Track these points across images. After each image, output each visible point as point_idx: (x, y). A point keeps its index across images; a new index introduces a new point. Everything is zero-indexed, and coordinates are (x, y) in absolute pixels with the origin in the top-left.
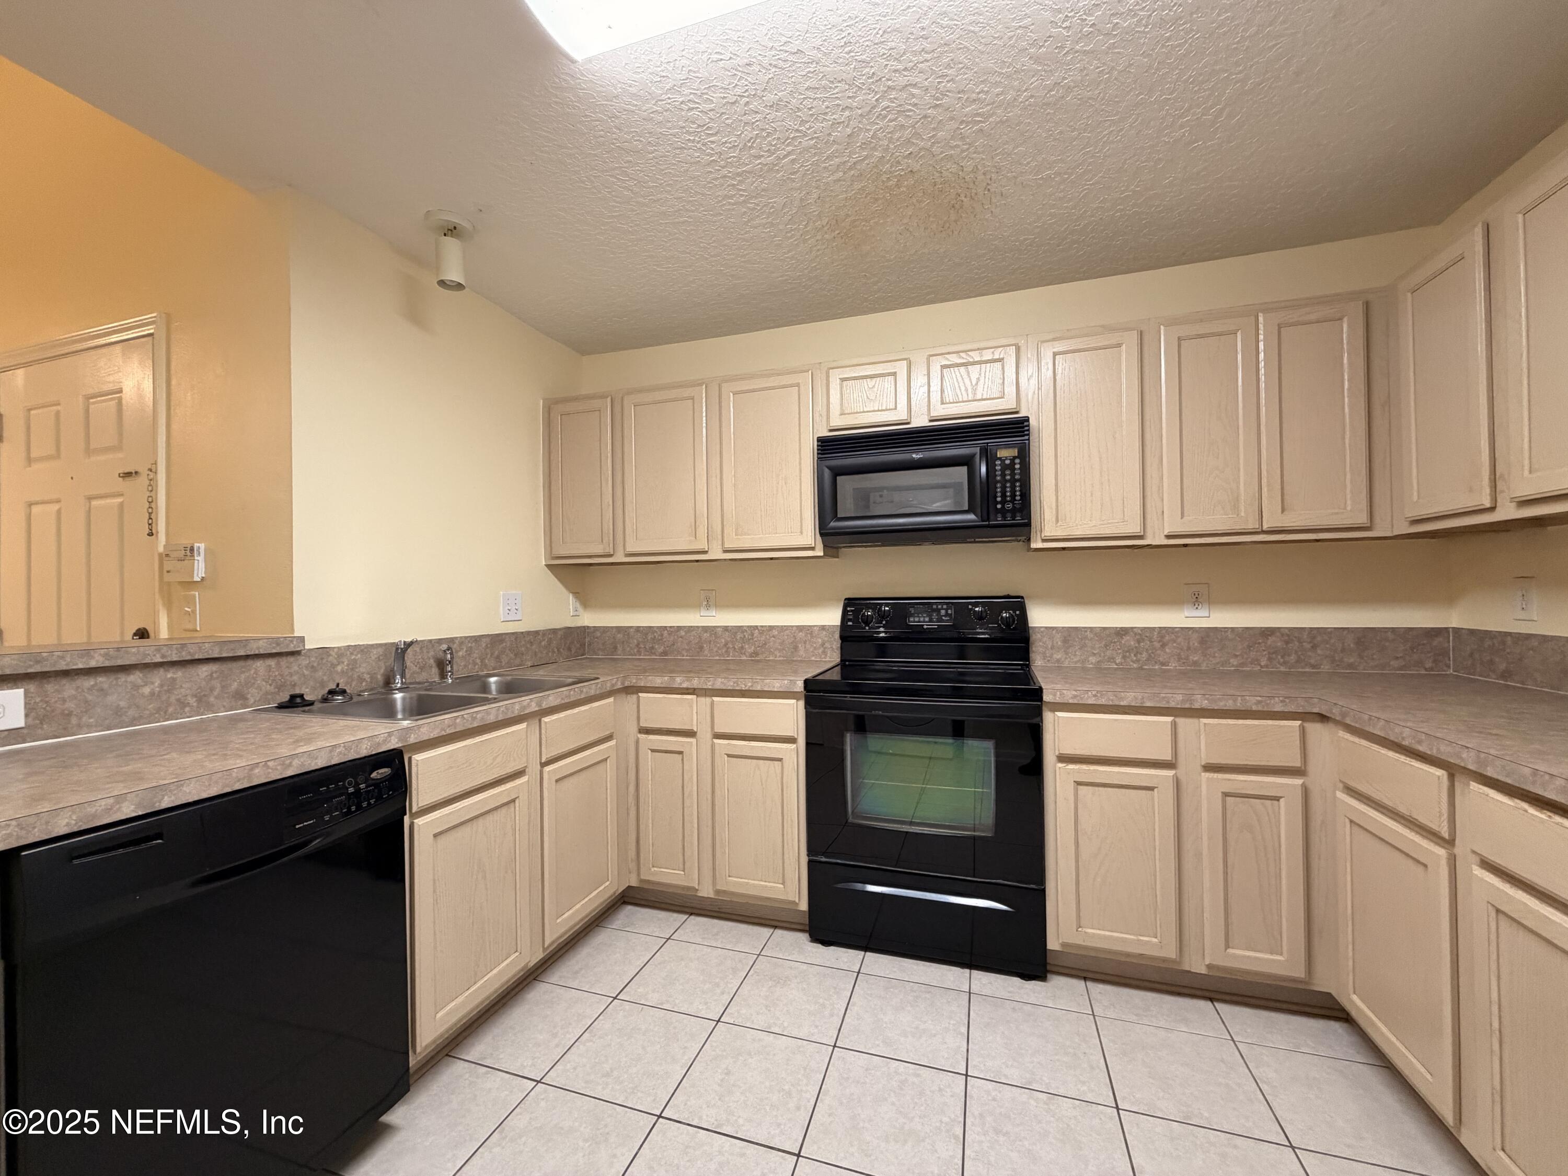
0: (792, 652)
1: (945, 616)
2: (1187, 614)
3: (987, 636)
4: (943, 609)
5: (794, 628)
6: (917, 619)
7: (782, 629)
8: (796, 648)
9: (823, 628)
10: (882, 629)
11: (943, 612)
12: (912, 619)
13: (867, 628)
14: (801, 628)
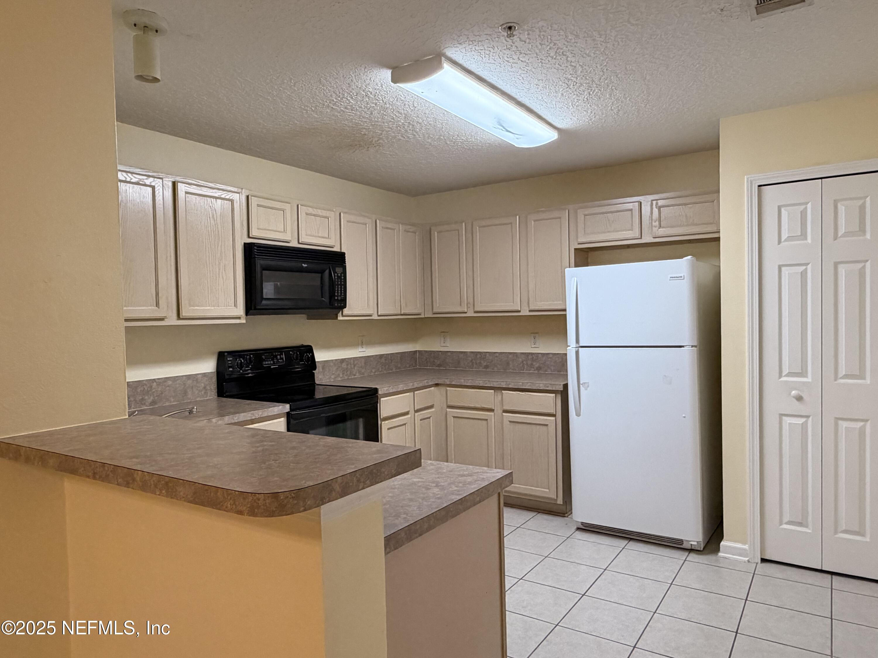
0: (183, 397)
1: (280, 359)
2: (360, 350)
3: (300, 369)
4: (278, 355)
5: (184, 377)
6: (267, 363)
7: (175, 379)
8: (185, 393)
9: (204, 375)
10: (249, 371)
11: (279, 357)
12: (264, 363)
13: (241, 371)
14: (189, 377)
